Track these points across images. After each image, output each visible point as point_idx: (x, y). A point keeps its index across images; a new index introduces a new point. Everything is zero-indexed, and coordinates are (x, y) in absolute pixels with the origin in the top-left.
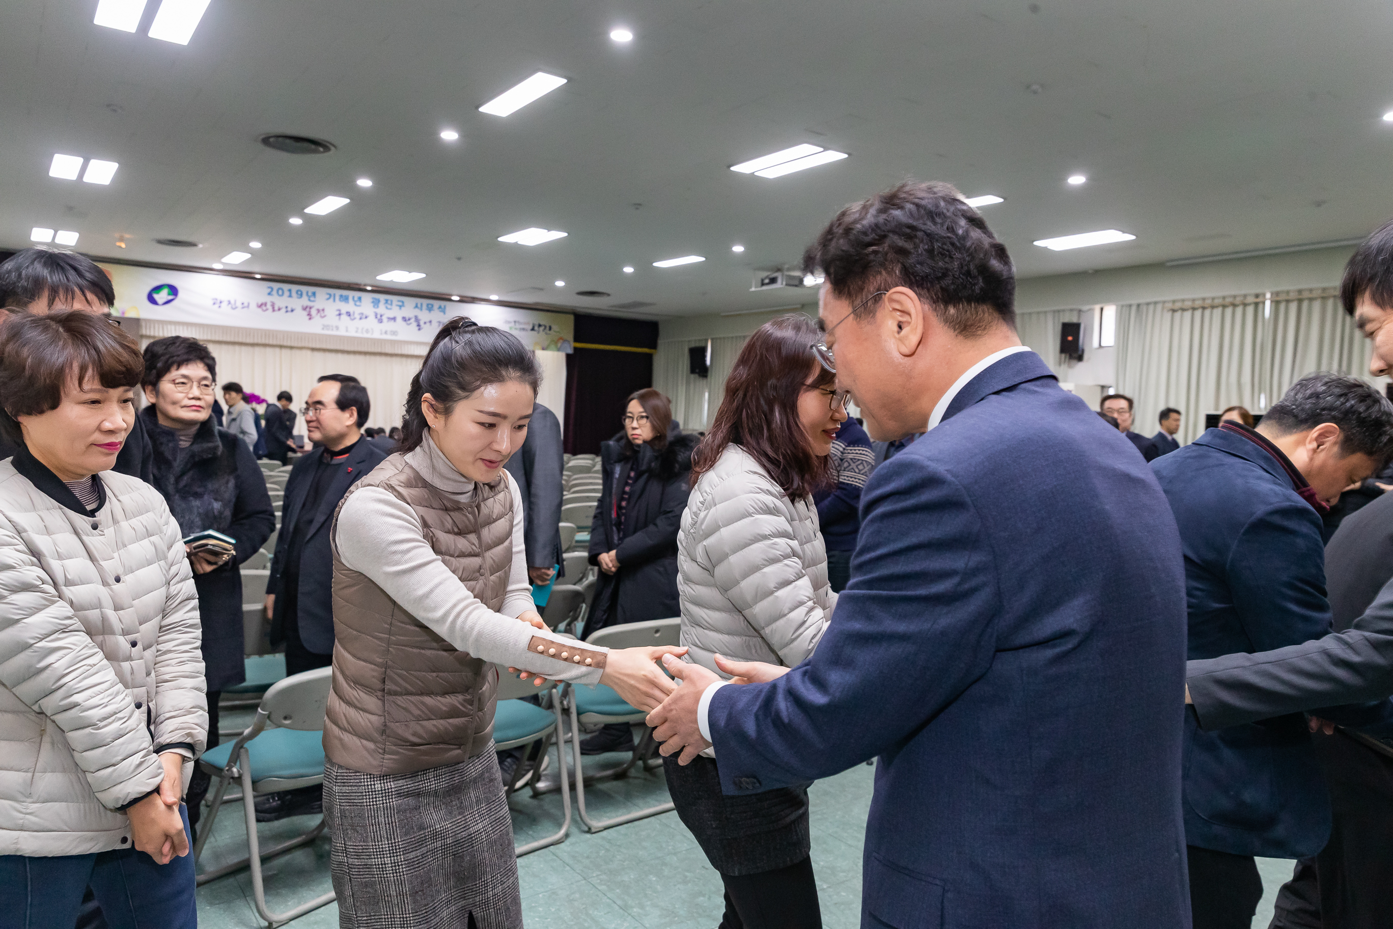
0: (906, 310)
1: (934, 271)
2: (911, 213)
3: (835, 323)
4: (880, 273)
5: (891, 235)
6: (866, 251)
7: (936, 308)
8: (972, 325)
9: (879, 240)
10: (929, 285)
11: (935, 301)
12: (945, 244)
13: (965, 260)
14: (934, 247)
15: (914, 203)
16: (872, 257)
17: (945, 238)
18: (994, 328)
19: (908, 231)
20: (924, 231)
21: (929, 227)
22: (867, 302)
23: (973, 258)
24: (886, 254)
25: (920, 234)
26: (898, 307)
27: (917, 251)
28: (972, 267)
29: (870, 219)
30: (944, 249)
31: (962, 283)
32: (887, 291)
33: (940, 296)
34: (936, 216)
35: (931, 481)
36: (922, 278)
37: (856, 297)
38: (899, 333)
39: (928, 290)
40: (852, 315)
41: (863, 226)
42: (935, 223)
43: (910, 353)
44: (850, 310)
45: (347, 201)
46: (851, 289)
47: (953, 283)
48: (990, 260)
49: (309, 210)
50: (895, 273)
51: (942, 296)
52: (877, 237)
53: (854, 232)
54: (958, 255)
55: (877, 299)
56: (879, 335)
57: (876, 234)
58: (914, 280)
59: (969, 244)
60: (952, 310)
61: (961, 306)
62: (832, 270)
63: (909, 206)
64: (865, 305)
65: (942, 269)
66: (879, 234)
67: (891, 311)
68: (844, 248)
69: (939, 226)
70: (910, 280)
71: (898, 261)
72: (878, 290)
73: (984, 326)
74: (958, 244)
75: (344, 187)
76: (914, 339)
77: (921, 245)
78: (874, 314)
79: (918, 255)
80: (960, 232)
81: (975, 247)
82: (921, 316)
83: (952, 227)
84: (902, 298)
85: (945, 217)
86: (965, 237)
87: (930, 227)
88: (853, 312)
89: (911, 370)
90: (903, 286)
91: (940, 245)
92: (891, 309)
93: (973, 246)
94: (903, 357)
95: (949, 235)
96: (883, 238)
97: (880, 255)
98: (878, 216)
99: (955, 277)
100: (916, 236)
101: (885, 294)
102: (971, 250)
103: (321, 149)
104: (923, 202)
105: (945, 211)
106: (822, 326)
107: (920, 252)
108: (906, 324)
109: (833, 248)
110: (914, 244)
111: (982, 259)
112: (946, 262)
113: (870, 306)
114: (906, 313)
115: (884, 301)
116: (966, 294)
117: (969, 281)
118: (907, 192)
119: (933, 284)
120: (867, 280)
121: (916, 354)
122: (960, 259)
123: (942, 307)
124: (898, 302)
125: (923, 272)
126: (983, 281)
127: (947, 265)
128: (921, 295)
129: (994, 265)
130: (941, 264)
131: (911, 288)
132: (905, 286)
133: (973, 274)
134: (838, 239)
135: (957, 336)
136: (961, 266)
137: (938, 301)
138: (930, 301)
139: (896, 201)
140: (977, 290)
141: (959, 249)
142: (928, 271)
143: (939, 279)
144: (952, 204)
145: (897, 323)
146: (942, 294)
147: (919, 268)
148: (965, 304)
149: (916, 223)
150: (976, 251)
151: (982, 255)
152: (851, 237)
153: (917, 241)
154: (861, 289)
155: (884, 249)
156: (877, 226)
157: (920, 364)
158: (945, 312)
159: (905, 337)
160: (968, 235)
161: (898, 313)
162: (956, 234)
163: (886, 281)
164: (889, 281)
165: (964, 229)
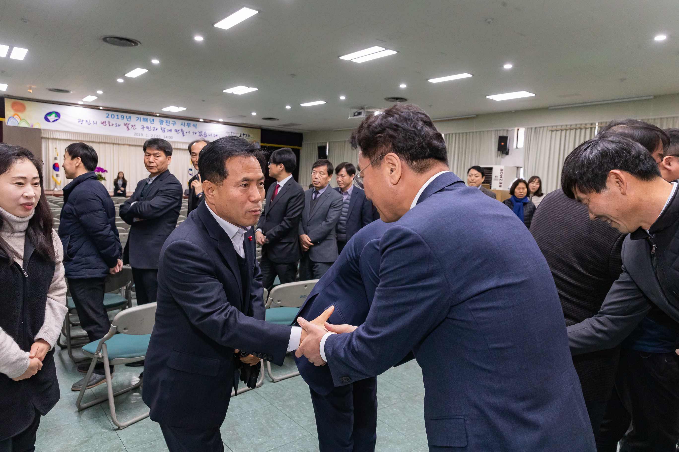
0: (394, 163)
1: (407, 146)
2: (397, 119)
3: (364, 167)
5: (387, 129)
6: (376, 136)
7: (407, 162)
8: (423, 168)
10: (404, 152)
11: (407, 159)
12: (412, 134)
13: (420, 141)
14: (406, 135)
15: (398, 114)
16: (378, 139)
17: (411, 131)
19: (395, 127)
20: (403, 128)
22: (377, 159)
23: (425, 140)
24: (386, 137)
25: (400, 129)
26: (390, 162)
27: (399, 137)
28: (424, 144)
29: (378, 122)
30: (411, 136)
31: (419, 152)
32: (386, 154)
33: (409, 157)
34: (408, 120)
36: (401, 149)
37: (372, 157)
38: (391, 173)
39: (404, 155)
40: (371, 165)
41: (375, 124)
42: (407, 124)
43: (395, 183)
44: (370, 163)
45: (147, 71)
46: (370, 153)
47: (415, 151)
48: (432, 141)
49: (126, 75)
50: (389, 146)
52: (381, 130)
53: (371, 127)
54: (417, 139)
55: (382, 158)
56: (382, 175)
57: (381, 129)
58: (397, 148)
59: (423, 133)
60: (415, 163)
61: (419, 161)
62: (362, 144)
63: (396, 116)
64: (376, 161)
65: (409, 145)
66: (382, 129)
68: (366, 134)
69: (409, 125)
70: (396, 150)
71: (391, 141)
72: (382, 154)
74: (418, 134)
75: (146, 64)
76: (397, 177)
77: (401, 134)
78: (380, 165)
79: (399, 139)
80: (419, 128)
81: (425, 135)
82: (400, 166)
83: (415, 126)
84: (392, 158)
85: (412, 120)
86: (420, 131)
87: (405, 125)
89: (397, 191)
91: (409, 134)
92: (387, 163)
93: (424, 135)
94: (393, 185)
95: (413, 129)
96: (384, 130)
97: (382, 138)
98: (382, 120)
99: (416, 149)
100: (398, 130)
101: (385, 156)
103: (133, 44)
104: (402, 114)
105: (412, 118)
107: (400, 137)
108: (394, 170)
109: (362, 134)
110: (398, 134)
111: (429, 141)
112: (412, 142)
113: (379, 161)
114: (394, 165)
115: (384, 159)
116: (421, 156)
117: (423, 151)
118: (396, 109)
119: (406, 152)
120: (376, 150)
121: (398, 183)
122: (418, 140)
123: (410, 162)
124: (391, 160)
125: (402, 146)
126: (430, 151)
127: (412, 144)
128: (401, 157)
129: (435, 143)
130: (410, 143)
131: (396, 153)
132: (393, 152)
133: (425, 147)
134: (364, 130)
135: (417, 174)
136: (419, 144)
137: (408, 159)
138: (405, 159)
139: (391, 113)
140: (427, 154)
141: (418, 136)
142: (404, 146)
143: (409, 150)
144: (416, 115)
145: (390, 169)
146: (410, 156)
147: (400, 144)
148: (421, 160)
149: (398, 124)
150: (426, 137)
151: (428, 139)
152: (371, 129)
153: (399, 132)
154: (374, 153)
155: (384, 135)
156: (381, 124)
157: (401, 188)
158: (412, 164)
159: (394, 176)
160: (422, 130)
161: (391, 165)
162: (417, 129)
163: (385, 150)
164: (387, 150)
165: (421, 126)
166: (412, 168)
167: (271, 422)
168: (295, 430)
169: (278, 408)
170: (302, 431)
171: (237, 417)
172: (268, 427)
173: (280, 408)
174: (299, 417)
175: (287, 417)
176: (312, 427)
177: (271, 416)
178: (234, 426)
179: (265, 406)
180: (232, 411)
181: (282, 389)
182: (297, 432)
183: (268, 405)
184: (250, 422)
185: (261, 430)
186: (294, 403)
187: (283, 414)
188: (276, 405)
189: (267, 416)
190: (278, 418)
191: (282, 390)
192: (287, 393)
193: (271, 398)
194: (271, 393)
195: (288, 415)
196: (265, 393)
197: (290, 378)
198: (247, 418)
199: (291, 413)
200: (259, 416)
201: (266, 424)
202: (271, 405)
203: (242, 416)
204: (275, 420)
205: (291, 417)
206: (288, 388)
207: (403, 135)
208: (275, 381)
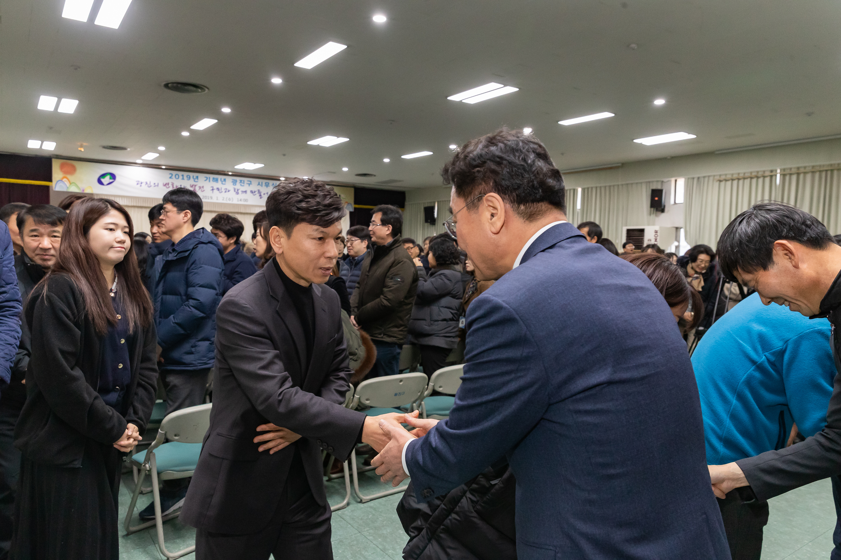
0: (495, 207)
2: (501, 149)
3: (458, 210)
4: (481, 184)
5: (488, 162)
6: (473, 171)
7: (513, 205)
8: (533, 215)
9: (482, 164)
10: (509, 193)
11: (512, 202)
12: (520, 169)
13: (530, 178)
14: (512, 170)
16: (476, 174)
17: (519, 165)
18: (548, 214)
19: (498, 160)
20: (508, 161)
21: (511, 158)
22: (474, 200)
23: (536, 177)
24: (486, 172)
25: (505, 162)
26: (491, 204)
29: (478, 151)
30: (519, 172)
31: (529, 192)
32: (485, 195)
34: (516, 151)
36: (506, 189)
37: (468, 197)
38: (491, 219)
39: (509, 196)
41: (473, 155)
42: (515, 156)
43: (497, 232)
44: (465, 204)
45: (216, 121)
46: (465, 192)
47: (524, 192)
48: (547, 179)
49: (193, 127)
50: (490, 184)
53: (469, 158)
54: (527, 176)
56: (480, 220)
57: (480, 161)
58: (500, 187)
59: (534, 169)
60: (522, 207)
61: (527, 205)
63: (500, 145)
64: (472, 203)
65: (516, 183)
66: (482, 161)
67: (487, 207)
68: (462, 168)
70: (498, 189)
72: (480, 194)
73: (541, 214)
74: (528, 169)
75: (214, 113)
76: (499, 224)
77: (505, 169)
78: (478, 209)
79: (503, 175)
80: (529, 162)
82: (504, 211)
83: (524, 159)
84: (494, 199)
88: (466, 206)
89: (497, 242)
90: (493, 192)
91: (517, 170)
92: (487, 206)
93: (536, 171)
94: (495, 235)
95: (522, 163)
96: (484, 163)
97: (481, 173)
98: (483, 150)
99: (524, 189)
100: (502, 163)
103: (199, 90)
104: (509, 143)
107: (504, 173)
108: (495, 215)
109: (458, 166)
110: (501, 168)
111: (541, 178)
112: (520, 180)
114: (495, 208)
115: (483, 201)
116: (531, 198)
117: (533, 191)
118: (501, 136)
119: (511, 192)
120: (473, 189)
121: (500, 232)
123: (517, 205)
124: (491, 202)
125: (506, 185)
126: (542, 192)
127: (520, 182)
128: (505, 198)
129: (550, 182)
130: (517, 181)
131: (499, 194)
132: (495, 193)
133: (536, 186)
134: (461, 162)
135: (525, 222)
136: (528, 182)
137: (514, 202)
138: (510, 202)
139: (493, 141)
140: (538, 196)
141: (527, 172)
143: (515, 189)
144: (527, 144)
145: (491, 213)
146: (517, 199)
147: (503, 183)
148: (530, 203)
149: (503, 155)
150: (538, 173)
151: (541, 176)
152: (467, 161)
153: (503, 166)
154: (470, 193)
155: (484, 170)
156: (481, 155)
157: (503, 238)
158: (518, 208)
159: (495, 223)
160: (534, 164)
161: (492, 208)
162: (527, 163)
163: (484, 189)
164: (487, 190)
165: (532, 160)
166: (518, 213)
167: (358, 556)
169: (368, 538)
173: (371, 538)
175: (379, 550)
177: (358, 548)
179: (352, 535)
181: (374, 513)
183: (356, 534)
186: (388, 531)
187: (374, 546)
188: (366, 534)
189: (354, 548)
190: (367, 551)
191: (374, 515)
192: (380, 519)
193: (360, 525)
194: (360, 518)
195: (380, 547)
199: (385, 544)
200: (343, 548)
202: (359, 534)
204: (363, 553)
205: (384, 550)
206: (381, 512)
207: (508, 170)
208: (363, 501)
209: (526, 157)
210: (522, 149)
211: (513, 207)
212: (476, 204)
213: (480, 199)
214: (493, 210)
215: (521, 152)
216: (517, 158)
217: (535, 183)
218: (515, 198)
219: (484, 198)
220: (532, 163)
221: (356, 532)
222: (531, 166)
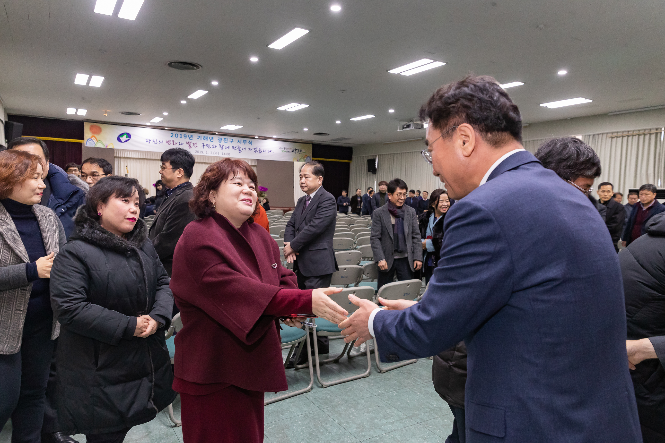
1: (481, 116)
2: (472, 89)
3: (434, 140)
4: (455, 117)
5: (461, 99)
6: (449, 107)
7: (482, 133)
8: (498, 142)
9: (456, 101)
10: (479, 123)
11: (481, 131)
12: (488, 104)
13: (497, 112)
14: (481, 104)
15: (473, 84)
16: (452, 109)
17: (488, 101)
18: (510, 143)
19: (470, 97)
20: (477, 97)
22: (449, 131)
23: (501, 110)
24: (459, 108)
25: (475, 99)
26: (463, 133)
27: (474, 107)
29: (452, 92)
30: (487, 106)
31: (495, 123)
32: (459, 126)
34: (484, 90)
35: (475, 210)
36: (476, 119)
37: (443, 129)
39: (479, 126)
40: (441, 138)
41: (449, 95)
42: (483, 94)
43: (468, 155)
44: (440, 135)
45: (207, 92)
46: (441, 124)
47: (491, 122)
48: (509, 113)
49: (189, 97)
50: (463, 117)
51: (485, 128)
52: (455, 100)
53: (444, 98)
54: (493, 109)
56: (453, 147)
57: (454, 99)
59: (499, 104)
60: (489, 135)
61: (494, 133)
62: (433, 116)
63: (471, 86)
64: (448, 133)
65: (485, 115)
66: (456, 99)
67: (460, 135)
68: (438, 106)
70: (470, 120)
71: (465, 111)
72: (454, 125)
73: (505, 142)
74: (494, 104)
75: (206, 85)
76: (471, 149)
77: (476, 104)
78: (452, 137)
79: (474, 109)
80: (495, 98)
82: (474, 138)
84: (466, 129)
87: (481, 95)
88: (442, 136)
89: (469, 163)
90: (466, 123)
91: (485, 104)
92: (460, 134)
93: (501, 105)
94: (466, 158)
95: (490, 99)
96: (457, 100)
97: (456, 108)
98: (456, 90)
99: (491, 120)
100: (473, 100)
101: (457, 127)
102: (500, 107)
103: (195, 68)
104: (477, 84)
106: (427, 143)
108: (467, 141)
109: (433, 106)
110: (473, 104)
112: (488, 113)
113: (450, 133)
114: (467, 136)
115: (457, 131)
116: (497, 128)
117: (499, 122)
118: (471, 80)
119: (480, 122)
120: (449, 121)
121: (471, 156)
122: (495, 111)
123: (485, 133)
124: (464, 131)
125: (477, 117)
126: (506, 122)
127: (488, 114)
128: (475, 128)
129: (511, 115)
130: (485, 113)
131: (470, 124)
133: (501, 118)
134: (436, 101)
135: (492, 147)
136: (495, 114)
137: (483, 131)
138: (479, 131)
139: (465, 83)
140: (502, 127)
141: (494, 107)
142: (479, 116)
143: (484, 120)
144: (492, 86)
145: (463, 141)
147: (474, 115)
148: (496, 132)
149: (473, 94)
150: (502, 107)
151: (505, 110)
152: (443, 100)
153: (474, 102)
154: (446, 125)
155: (458, 105)
156: (455, 95)
157: (474, 160)
158: (486, 136)
159: (467, 147)
160: (499, 100)
161: (464, 136)
162: (493, 100)
163: (458, 121)
164: (460, 121)
165: (497, 97)
166: (486, 140)
167: (320, 427)
168: (343, 436)
169: (327, 413)
170: (351, 438)
171: (287, 420)
172: (317, 432)
173: (329, 413)
174: (348, 423)
175: (336, 423)
176: (361, 434)
177: (320, 421)
178: (283, 429)
179: (314, 411)
180: (282, 414)
181: (331, 395)
182: (346, 439)
183: (317, 410)
184: (299, 426)
185: (310, 434)
186: (343, 409)
187: (332, 420)
188: (325, 410)
189: (316, 420)
190: (326, 423)
191: (331, 396)
192: (336, 399)
193: (320, 404)
194: (320, 398)
195: (337, 421)
196: (315, 398)
197: (339, 384)
198: (297, 421)
199: (340, 418)
200: (308, 420)
201: (315, 428)
202: (320, 410)
203: (292, 420)
204: (324, 425)
205: (340, 423)
206: (336, 394)
208: (324, 386)
209: (492, 95)
210: (488, 89)
211: (482, 135)
212: (451, 134)
213: (454, 129)
214: (465, 138)
215: (488, 90)
216: (485, 95)
217: (500, 115)
218: (484, 128)
219: (458, 129)
220: (498, 99)
221: (318, 408)
222: (497, 101)
